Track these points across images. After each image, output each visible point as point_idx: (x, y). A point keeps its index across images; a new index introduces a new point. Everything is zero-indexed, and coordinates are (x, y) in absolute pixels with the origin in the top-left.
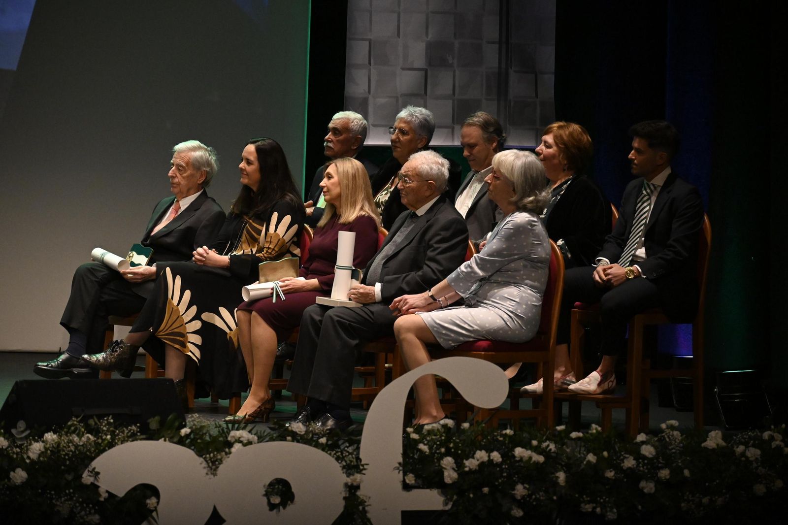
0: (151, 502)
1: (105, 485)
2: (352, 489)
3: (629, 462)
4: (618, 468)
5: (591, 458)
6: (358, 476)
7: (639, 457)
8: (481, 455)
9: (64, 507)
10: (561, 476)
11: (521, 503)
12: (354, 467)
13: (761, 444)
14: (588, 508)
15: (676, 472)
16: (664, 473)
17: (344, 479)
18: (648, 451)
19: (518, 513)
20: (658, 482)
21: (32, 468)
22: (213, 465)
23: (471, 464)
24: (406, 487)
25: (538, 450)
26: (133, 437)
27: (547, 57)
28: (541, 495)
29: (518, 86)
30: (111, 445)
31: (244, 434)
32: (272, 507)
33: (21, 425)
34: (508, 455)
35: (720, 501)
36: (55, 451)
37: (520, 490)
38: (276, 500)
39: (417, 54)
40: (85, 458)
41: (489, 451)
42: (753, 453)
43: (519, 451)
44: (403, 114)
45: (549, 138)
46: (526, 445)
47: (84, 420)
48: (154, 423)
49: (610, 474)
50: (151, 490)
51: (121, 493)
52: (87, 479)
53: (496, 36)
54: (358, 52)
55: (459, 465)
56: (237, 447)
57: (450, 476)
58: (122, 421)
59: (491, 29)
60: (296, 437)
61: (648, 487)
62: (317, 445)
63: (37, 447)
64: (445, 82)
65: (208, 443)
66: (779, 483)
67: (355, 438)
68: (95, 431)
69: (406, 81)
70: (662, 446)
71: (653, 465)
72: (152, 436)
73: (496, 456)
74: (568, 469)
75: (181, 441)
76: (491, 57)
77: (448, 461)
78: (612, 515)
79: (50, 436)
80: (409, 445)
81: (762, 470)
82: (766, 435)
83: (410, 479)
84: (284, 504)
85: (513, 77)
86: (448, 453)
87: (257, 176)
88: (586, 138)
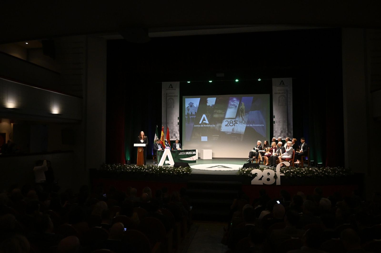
0: (257, 175)
1: (253, 173)
2: (275, 174)
3: (302, 171)
4: (301, 172)
5: (298, 171)
6: (276, 172)
7: (303, 171)
8: (288, 171)
9: (249, 175)
10: (295, 172)
11: (292, 175)
12: (275, 172)
13: (315, 169)
14: (298, 175)
15: (307, 172)
16: (306, 172)
17: (274, 173)
18: (304, 170)
19: (291, 176)
20: (305, 173)
21: (246, 171)
22: (262, 171)
23: (287, 171)
24: (280, 173)
25: (293, 170)
26: (255, 169)
27: (292, 132)
28: (293, 174)
29: (289, 134)
30: (253, 169)
31: (265, 168)
32: (268, 175)
33: (245, 168)
34: (290, 170)
35: (311, 175)
36: (248, 170)
37: (291, 174)
38: (268, 174)
39: (280, 132)
40: (251, 171)
41: (288, 170)
42: (314, 170)
43: (291, 170)
44: (279, 138)
45: (293, 140)
46: (292, 170)
47: (250, 167)
48: (257, 167)
49: (300, 172)
50: (257, 174)
51: (254, 174)
52: (251, 172)
53: (287, 130)
54: (274, 132)
55: (285, 171)
56: (264, 170)
57: (285, 172)
58: (254, 167)
59: (287, 129)
60: (270, 169)
61: (304, 173)
62: (272, 170)
63: (246, 170)
64: (282, 134)
65: (262, 169)
66: (317, 173)
67: (275, 169)
68: (252, 168)
69: (279, 134)
70: (305, 170)
71: (304, 171)
72: (257, 169)
73: (289, 171)
74: (296, 172)
75: (259, 169)
76: (287, 132)
77: (284, 171)
78: (301, 176)
79: (247, 169)
80: (281, 170)
81: (315, 172)
82: (316, 168)
83: (281, 173)
84: (269, 175)
85: (289, 133)
86: (284, 170)
87: (266, 144)
88: (296, 140)
